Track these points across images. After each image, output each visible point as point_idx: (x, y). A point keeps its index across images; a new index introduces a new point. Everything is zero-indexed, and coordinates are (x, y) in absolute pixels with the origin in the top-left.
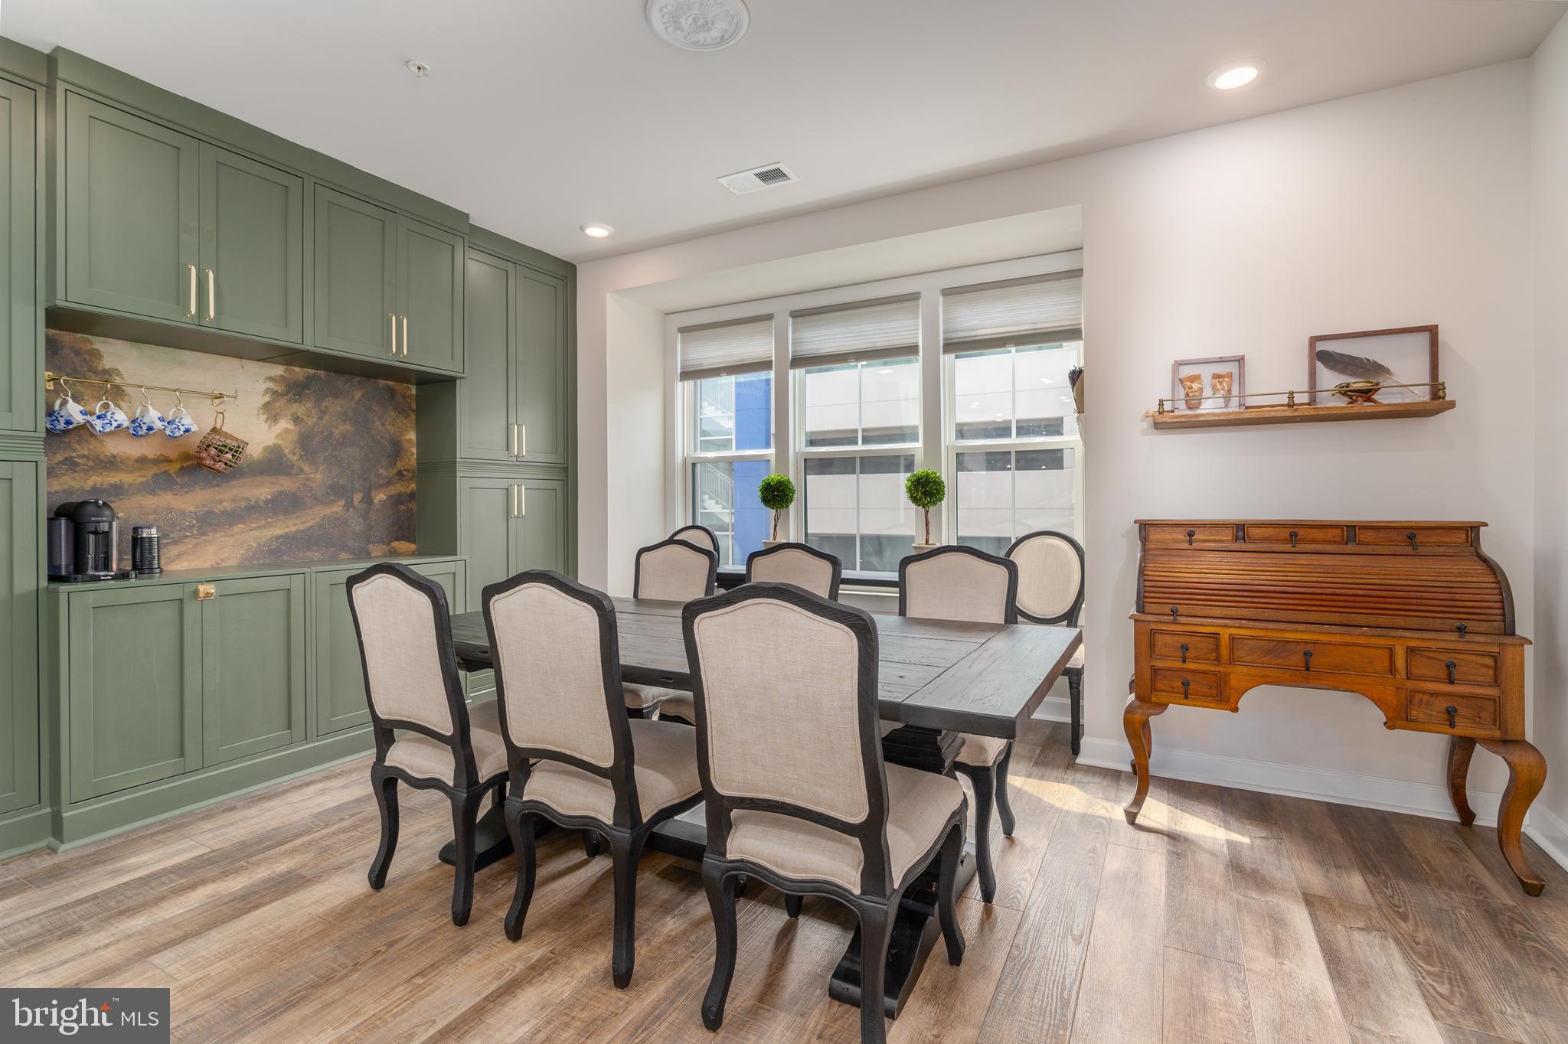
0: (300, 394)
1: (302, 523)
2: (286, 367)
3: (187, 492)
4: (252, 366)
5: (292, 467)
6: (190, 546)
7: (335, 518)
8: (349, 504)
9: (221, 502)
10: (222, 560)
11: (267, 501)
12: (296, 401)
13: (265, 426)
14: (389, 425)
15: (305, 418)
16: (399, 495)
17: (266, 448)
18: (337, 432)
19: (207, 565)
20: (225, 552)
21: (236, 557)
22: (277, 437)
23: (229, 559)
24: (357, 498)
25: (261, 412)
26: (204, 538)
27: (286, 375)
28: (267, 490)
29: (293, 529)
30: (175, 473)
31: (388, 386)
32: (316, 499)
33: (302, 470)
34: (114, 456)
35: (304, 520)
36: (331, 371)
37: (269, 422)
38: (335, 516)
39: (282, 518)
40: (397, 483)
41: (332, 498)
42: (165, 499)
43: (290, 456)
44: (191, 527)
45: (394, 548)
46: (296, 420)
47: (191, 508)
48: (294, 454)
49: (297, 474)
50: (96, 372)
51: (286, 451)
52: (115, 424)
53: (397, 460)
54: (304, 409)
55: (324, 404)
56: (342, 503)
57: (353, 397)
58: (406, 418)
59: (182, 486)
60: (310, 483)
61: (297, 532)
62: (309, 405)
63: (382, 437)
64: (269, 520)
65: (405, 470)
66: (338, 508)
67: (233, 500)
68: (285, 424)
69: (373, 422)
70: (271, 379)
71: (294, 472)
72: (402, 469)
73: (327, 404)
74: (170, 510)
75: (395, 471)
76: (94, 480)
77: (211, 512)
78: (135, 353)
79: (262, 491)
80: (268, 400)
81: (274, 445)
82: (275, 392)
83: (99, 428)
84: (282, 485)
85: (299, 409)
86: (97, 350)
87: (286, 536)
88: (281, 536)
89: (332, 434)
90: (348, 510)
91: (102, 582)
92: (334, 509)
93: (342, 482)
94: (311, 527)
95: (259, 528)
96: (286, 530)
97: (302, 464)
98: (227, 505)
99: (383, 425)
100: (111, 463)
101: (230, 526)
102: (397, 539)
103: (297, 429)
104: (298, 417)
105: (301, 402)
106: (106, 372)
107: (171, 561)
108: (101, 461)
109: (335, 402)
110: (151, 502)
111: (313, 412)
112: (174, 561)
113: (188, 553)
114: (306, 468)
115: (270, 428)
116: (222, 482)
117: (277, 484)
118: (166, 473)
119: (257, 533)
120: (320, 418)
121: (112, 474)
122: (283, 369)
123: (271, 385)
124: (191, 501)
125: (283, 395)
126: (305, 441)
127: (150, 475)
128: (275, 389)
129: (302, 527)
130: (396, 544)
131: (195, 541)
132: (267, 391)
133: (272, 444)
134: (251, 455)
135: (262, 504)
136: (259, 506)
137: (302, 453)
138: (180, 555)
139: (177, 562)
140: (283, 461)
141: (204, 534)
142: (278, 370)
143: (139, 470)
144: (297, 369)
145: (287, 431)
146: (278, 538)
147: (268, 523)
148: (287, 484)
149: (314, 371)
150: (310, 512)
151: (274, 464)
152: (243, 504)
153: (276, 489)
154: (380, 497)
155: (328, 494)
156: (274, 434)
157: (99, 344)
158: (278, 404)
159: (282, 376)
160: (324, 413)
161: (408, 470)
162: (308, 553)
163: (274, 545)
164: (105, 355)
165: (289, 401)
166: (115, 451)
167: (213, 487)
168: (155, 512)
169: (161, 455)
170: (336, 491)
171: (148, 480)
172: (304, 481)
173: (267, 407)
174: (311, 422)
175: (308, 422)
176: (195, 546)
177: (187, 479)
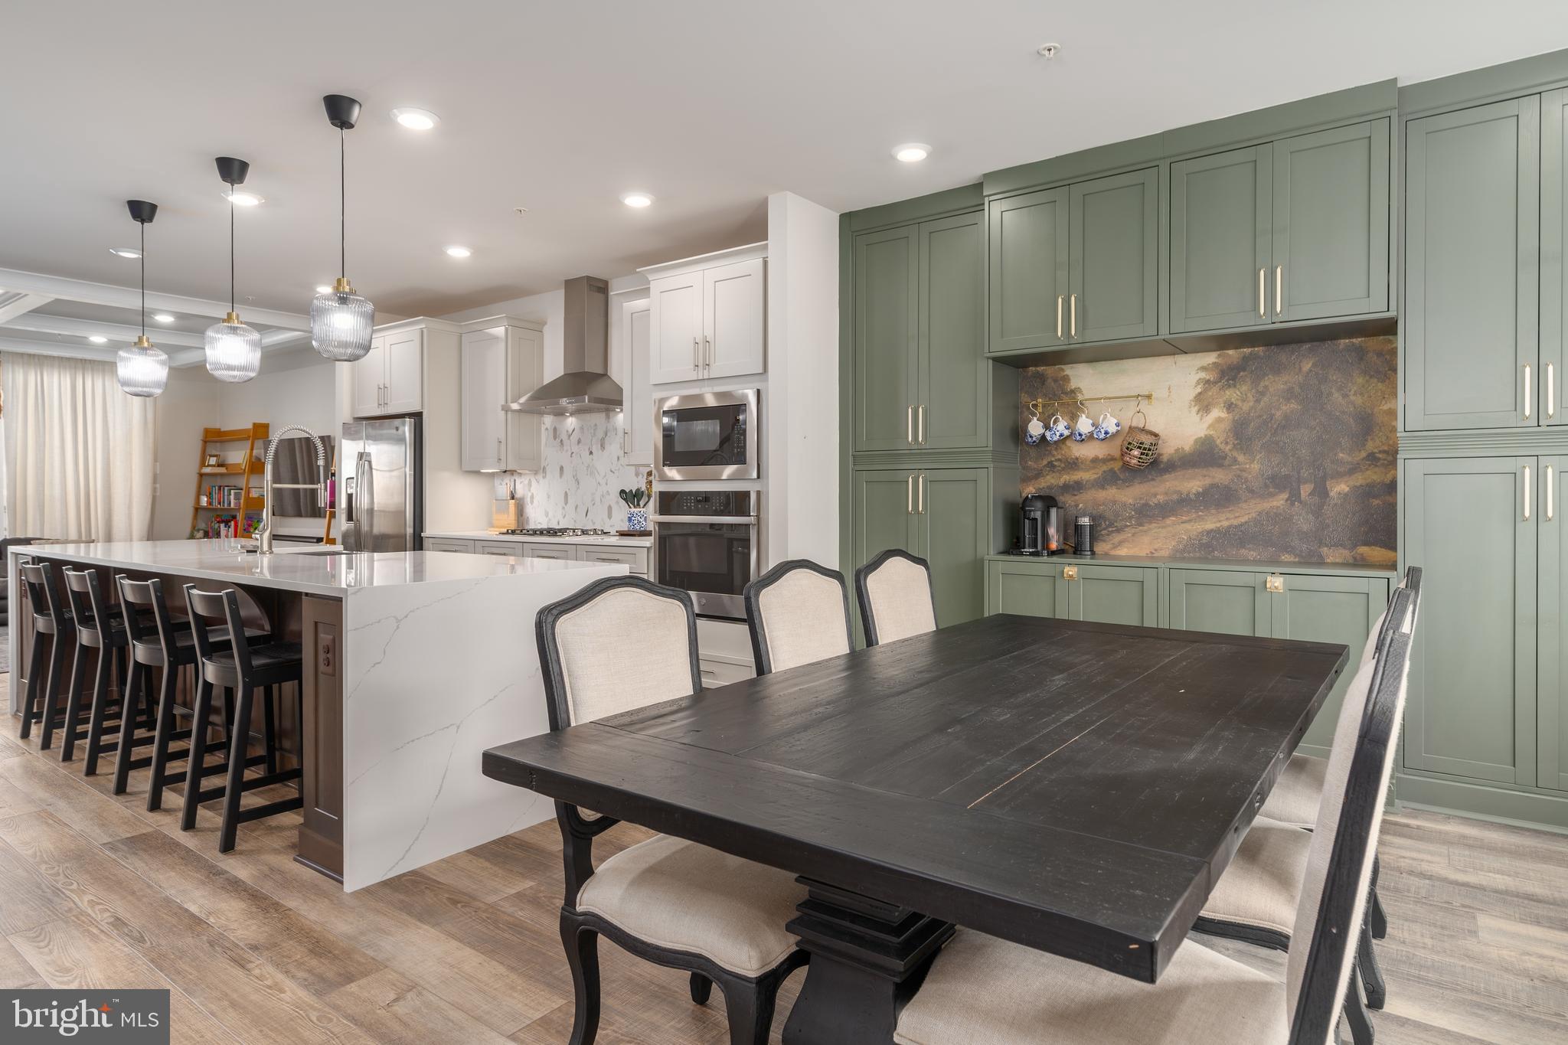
0: (1234, 379)
1: (1236, 517)
2: (1218, 352)
3: (1127, 487)
4: (1183, 360)
5: (1225, 458)
6: (1130, 535)
7: (1275, 513)
8: (1294, 497)
9: (1155, 495)
10: (1156, 550)
11: (1198, 494)
12: (1230, 386)
13: (1197, 418)
14: (1355, 394)
15: (1240, 403)
16: (1371, 486)
17: (1196, 441)
18: (1278, 414)
19: (1143, 554)
20: (1159, 543)
21: (1168, 548)
22: (1209, 428)
23: (1161, 550)
24: (1306, 490)
25: (1193, 403)
26: (1141, 528)
27: (1218, 361)
28: (1198, 483)
29: (1226, 524)
30: (1119, 470)
31: (1353, 344)
32: (1252, 491)
33: (1235, 460)
34: (1077, 459)
35: (1237, 515)
36: (1271, 345)
37: (1201, 413)
38: (1275, 511)
39: (1213, 511)
40: (1367, 469)
41: (1271, 490)
42: (1112, 493)
43: (1222, 446)
44: (1131, 518)
45: (1362, 554)
46: (1230, 407)
47: (1131, 501)
48: (1227, 443)
49: (1229, 466)
50: (1066, 393)
51: (1218, 442)
52: (1058, 434)
53: (1366, 440)
54: (1239, 394)
55: (1262, 384)
56: (1285, 496)
57: (1300, 368)
58: (1383, 381)
59: (1124, 481)
60: (1245, 475)
61: (1230, 527)
62: (1244, 388)
63: (1343, 412)
64: (1200, 513)
65: (1380, 452)
66: (1279, 501)
67: (1166, 494)
68: (1217, 413)
69: (1330, 394)
70: (1203, 369)
71: (1227, 462)
72: (1376, 451)
73: (1267, 383)
74: (1115, 502)
75: (1364, 454)
76: (1066, 478)
77: (1146, 505)
78: (1091, 371)
79: (1193, 484)
80: (1200, 390)
81: (1206, 436)
82: (1208, 382)
83: (1049, 438)
84: (1213, 477)
85: (1233, 395)
86: (1067, 376)
87: (1218, 531)
88: (1212, 530)
89: (1272, 416)
90: (1292, 504)
92: (1275, 504)
93: (1284, 471)
94: (1246, 522)
95: (1190, 521)
96: (1218, 525)
97: (1235, 454)
98: (1161, 498)
99: (1345, 396)
100: (1073, 464)
101: (1163, 518)
102: (1366, 544)
103: (1231, 416)
104: (1232, 403)
105: (1235, 386)
106: (1073, 391)
107: (1115, 547)
108: (1069, 463)
109: (1277, 379)
110: (1102, 495)
111: (1249, 395)
112: (1117, 547)
113: (1128, 542)
114: (1241, 458)
115: (1201, 419)
116: (1156, 477)
117: (1209, 476)
118: (1112, 470)
119: (1188, 526)
120: (1258, 401)
121: (1076, 473)
122: (1216, 356)
123: (1203, 375)
124: (1128, 495)
125: (1215, 383)
126: (1241, 432)
127: (1100, 473)
128: (1208, 378)
129: (1235, 522)
130: (1363, 550)
131: (1133, 531)
132: (1198, 382)
133: (1203, 436)
134: (1183, 448)
135: (1192, 496)
136: (1191, 500)
137: (1236, 442)
138: (1121, 543)
139: (1119, 548)
140: (1215, 452)
141: (1141, 525)
142: (1211, 358)
143: (1094, 468)
144: (1231, 352)
145: (1219, 420)
146: (1209, 532)
147: (1199, 516)
148: (1219, 476)
149: (1250, 350)
150: (1244, 505)
151: (1204, 456)
152: (1175, 497)
153: (1208, 481)
154: (1339, 488)
155: (1266, 486)
156: (1205, 426)
157: (1069, 370)
158: (1210, 394)
159: (1214, 363)
160: (1263, 394)
161: (1384, 452)
162: (1243, 551)
163: (1205, 540)
164: (1071, 378)
165: (1222, 388)
166: (1077, 455)
167: (1148, 481)
168: (1103, 504)
169: (1109, 455)
170: (1277, 483)
171: (1099, 478)
172: (1239, 472)
173: (1198, 398)
174: (1246, 407)
175: (1244, 408)
176: (1133, 535)
177: (1127, 474)
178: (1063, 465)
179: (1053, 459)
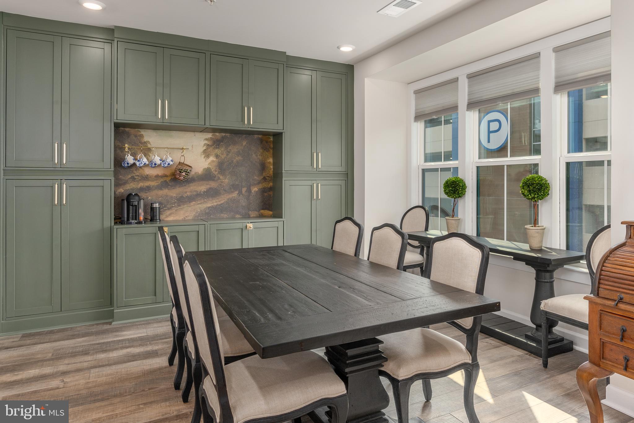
0: (218, 145)
1: (219, 201)
2: (213, 134)
3: (173, 189)
4: (198, 135)
5: (215, 177)
6: (174, 211)
7: (234, 199)
8: (240, 193)
9: (186, 192)
10: (186, 217)
11: (204, 192)
12: (217, 148)
13: (204, 160)
14: (259, 156)
15: (221, 155)
16: (264, 188)
17: (204, 169)
18: (235, 160)
19: (181, 219)
20: (187, 214)
21: (192, 216)
22: (209, 164)
23: (188, 216)
24: (244, 190)
25: (202, 154)
26: (179, 207)
27: (213, 137)
28: (204, 187)
29: (215, 204)
30: (169, 181)
31: (259, 137)
32: (225, 191)
33: (219, 178)
34: (147, 175)
35: (220, 200)
36: (232, 134)
37: (205, 158)
38: (234, 198)
39: (211, 199)
40: (263, 183)
41: (232, 190)
42: (165, 192)
43: (214, 172)
44: (175, 203)
45: (262, 213)
46: (217, 156)
47: (175, 195)
48: (216, 171)
49: (217, 180)
50: (141, 143)
51: (213, 170)
52: (143, 163)
53: (263, 172)
54: (221, 151)
55: (229, 148)
56: (237, 192)
57: (242, 144)
58: (268, 152)
59: (171, 186)
60: (223, 184)
61: (217, 205)
62: (222, 149)
63: (256, 162)
64: (205, 200)
65: (267, 177)
66: (235, 195)
67: (191, 192)
68: (212, 158)
69: (252, 155)
70: (206, 139)
71: (216, 179)
73: (231, 148)
74: (167, 196)
75: (262, 177)
76: (141, 184)
77: (182, 197)
78: (155, 134)
79: (202, 188)
80: (205, 148)
81: (208, 168)
82: (208, 145)
83: (138, 165)
84: (211, 185)
85: (218, 151)
86: (142, 135)
87: (212, 207)
88: (210, 207)
89: (232, 161)
90: (240, 195)
91: (132, 225)
92: (234, 195)
93: (237, 183)
94: (223, 203)
95: (201, 203)
96: (212, 204)
97: (219, 175)
98: (189, 194)
99: (257, 156)
100: (146, 178)
101: (190, 202)
102: (263, 209)
103: (217, 160)
104: (218, 155)
105: (219, 148)
106: (145, 142)
107: (167, 217)
108: (143, 177)
109: (234, 147)
110: (160, 193)
111: (224, 152)
112: (168, 216)
113: (174, 214)
114: (221, 177)
115: (206, 161)
116: (186, 184)
117: (209, 184)
118: (165, 181)
119: (200, 206)
120: (227, 155)
121: (147, 182)
122: (211, 135)
123: (206, 142)
124: (174, 192)
125: (211, 146)
126: (221, 166)
127: (160, 182)
128: (208, 143)
129: (219, 203)
130: (262, 211)
131: (176, 209)
132: (205, 145)
133: (206, 168)
134: (198, 172)
135: (202, 193)
136: (201, 194)
137: (219, 171)
138: (170, 214)
139: (169, 217)
140: (211, 174)
141: (179, 206)
142: (209, 135)
143: (156, 180)
144: (217, 134)
145: (213, 161)
146: (209, 208)
147: (205, 201)
148: (213, 184)
149: (225, 134)
150: (222, 196)
151: (207, 176)
152: (195, 193)
153: (208, 187)
154: (255, 189)
155: (230, 188)
156: (207, 163)
157: (143, 132)
158: (209, 150)
159: (211, 138)
160: (229, 152)
161: (269, 177)
162: (222, 215)
163: (207, 211)
164: (145, 136)
165: (214, 148)
166: (148, 173)
167: (183, 186)
168: (162, 197)
169: (164, 174)
170: (234, 187)
171: (159, 184)
172: (220, 183)
173: (205, 151)
174: (223, 157)
175: (222, 157)
176: (176, 211)
177: (173, 183)
178: (140, 178)
179: (134, 175)
